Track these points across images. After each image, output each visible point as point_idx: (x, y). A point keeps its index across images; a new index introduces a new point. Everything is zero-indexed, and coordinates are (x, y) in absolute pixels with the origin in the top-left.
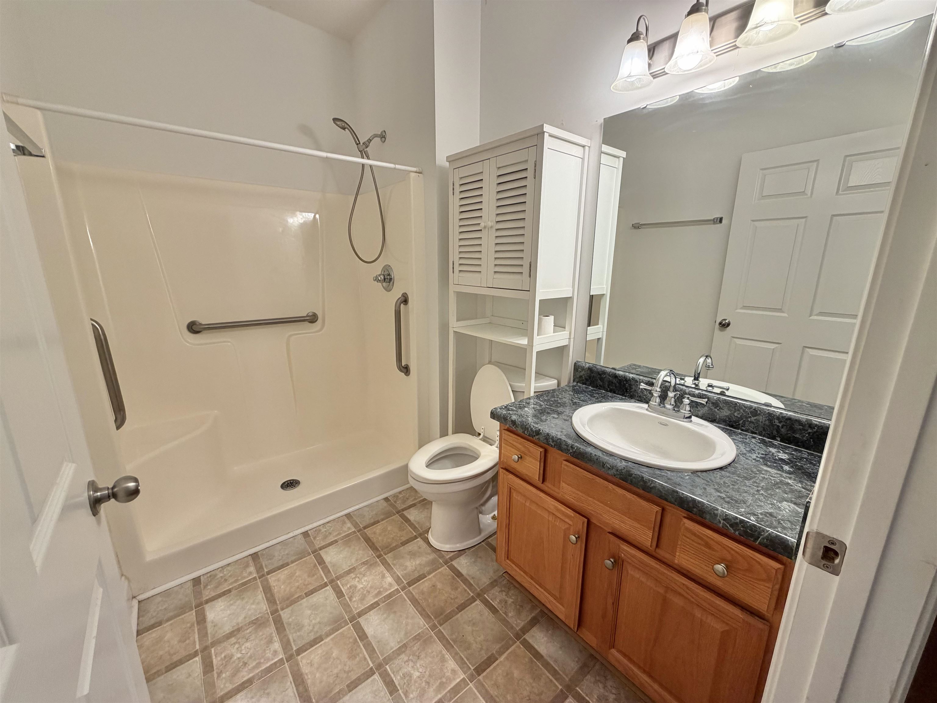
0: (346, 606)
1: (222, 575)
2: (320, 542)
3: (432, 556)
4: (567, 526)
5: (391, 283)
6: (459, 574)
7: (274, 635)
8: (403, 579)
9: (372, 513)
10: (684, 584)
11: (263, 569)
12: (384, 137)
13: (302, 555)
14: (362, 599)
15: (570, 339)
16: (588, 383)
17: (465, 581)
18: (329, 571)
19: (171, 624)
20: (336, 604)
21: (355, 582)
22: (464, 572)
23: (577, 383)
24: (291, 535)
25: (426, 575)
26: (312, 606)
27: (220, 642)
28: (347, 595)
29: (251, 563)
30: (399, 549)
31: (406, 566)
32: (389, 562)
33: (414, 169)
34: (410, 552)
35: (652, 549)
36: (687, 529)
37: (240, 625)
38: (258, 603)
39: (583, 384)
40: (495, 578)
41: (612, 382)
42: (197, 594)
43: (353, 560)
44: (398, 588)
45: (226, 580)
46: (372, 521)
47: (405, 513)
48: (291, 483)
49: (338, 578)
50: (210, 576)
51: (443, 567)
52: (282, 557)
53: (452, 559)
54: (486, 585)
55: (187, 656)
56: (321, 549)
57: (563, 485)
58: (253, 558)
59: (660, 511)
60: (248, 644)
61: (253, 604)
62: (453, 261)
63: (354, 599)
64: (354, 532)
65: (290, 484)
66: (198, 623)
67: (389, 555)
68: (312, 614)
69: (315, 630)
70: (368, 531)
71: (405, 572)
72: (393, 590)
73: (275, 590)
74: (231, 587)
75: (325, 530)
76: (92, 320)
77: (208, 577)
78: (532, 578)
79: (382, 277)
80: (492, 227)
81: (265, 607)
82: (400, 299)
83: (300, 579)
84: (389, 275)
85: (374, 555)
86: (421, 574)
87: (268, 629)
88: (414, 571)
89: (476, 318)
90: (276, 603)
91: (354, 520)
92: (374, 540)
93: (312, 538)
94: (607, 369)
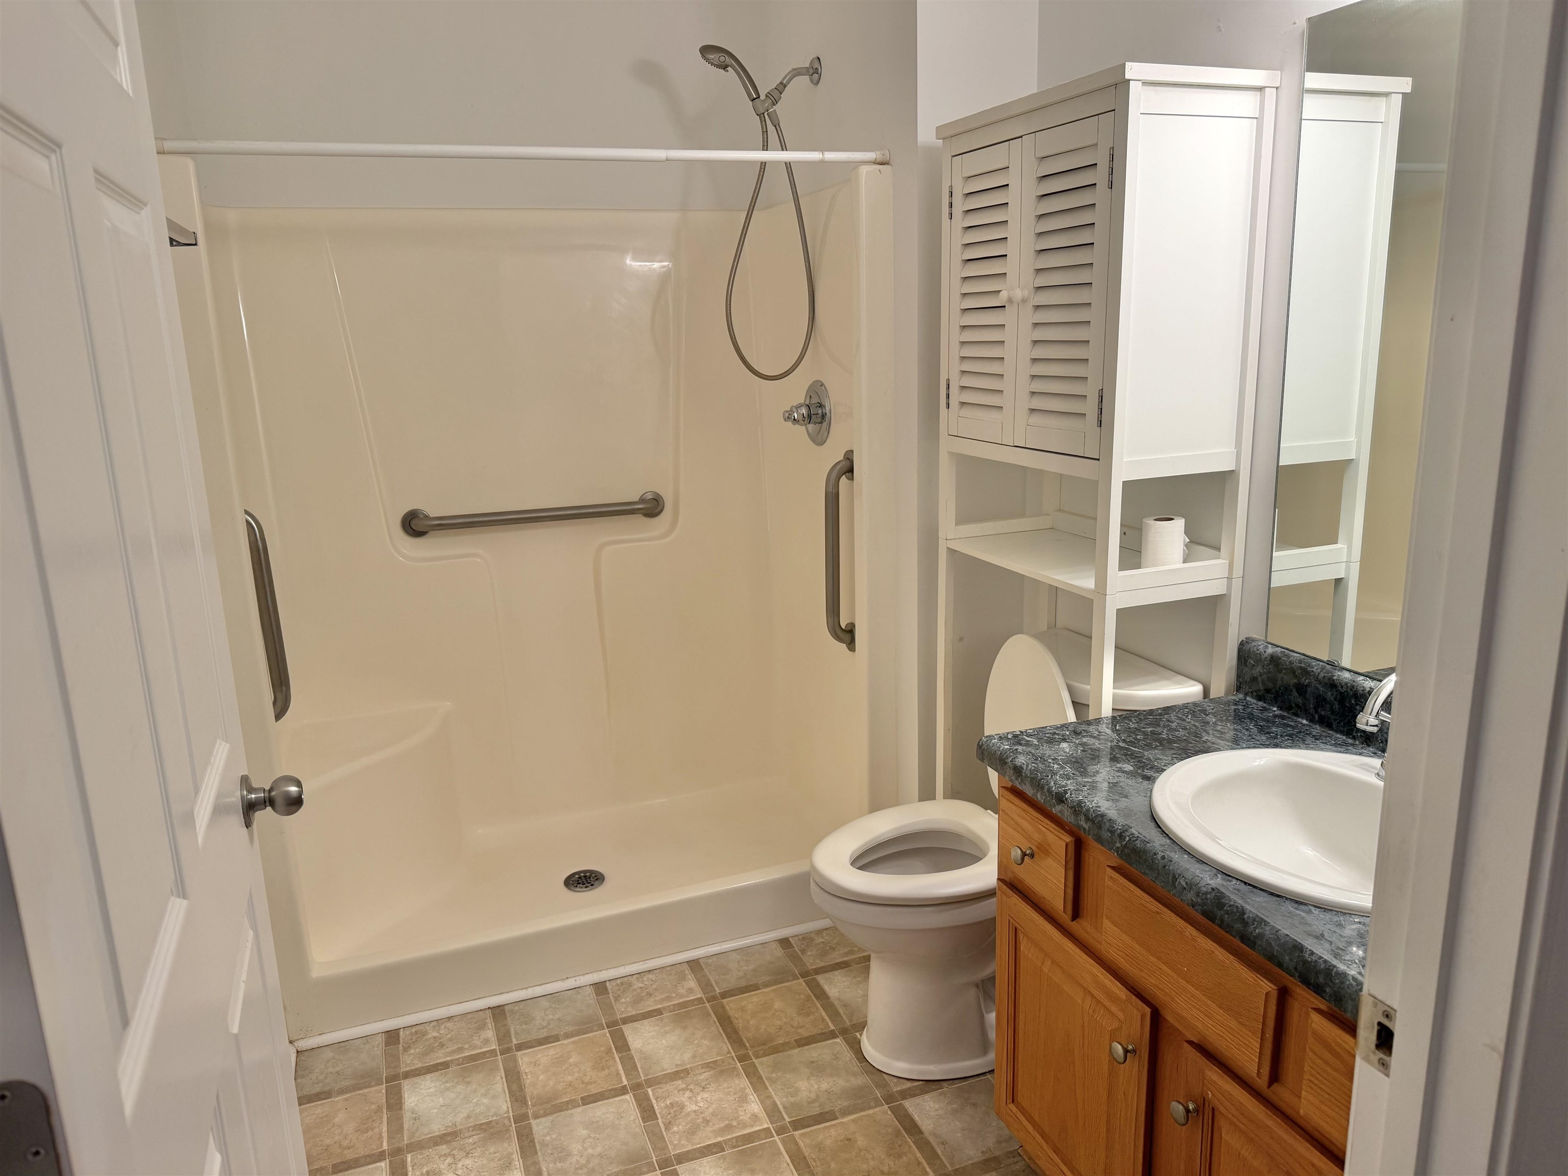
0: (656, 1138)
1: (435, 1034)
2: (626, 1008)
3: (861, 1080)
4: (1116, 1025)
5: (825, 424)
6: (911, 1127)
7: (515, 1156)
8: (784, 1113)
9: (745, 968)
10: (1313, 1165)
11: (510, 1037)
12: (816, 71)
13: (585, 1026)
14: (692, 1131)
15: (1229, 578)
16: (1269, 696)
17: (923, 1144)
18: (635, 1067)
19: (346, 1100)
20: (638, 1130)
21: (684, 1098)
22: (926, 1125)
23: (1246, 694)
24: (571, 983)
25: (838, 1114)
26: (593, 1123)
27: (422, 1148)
28: (661, 1117)
29: (490, 1022)
30: (788, 1053)
31: (797, 1090)
32: (762, 1074)
33: (871, 156)
34: (812, 1062)
35: (1262, 1082)
36: (1318, 1037)
37: (459, 1127)
38: (494, 1097)
39: (1259, 698)
40: (997, 1153)
41: (1325, 700)
42: (392, 1058)
43: (687, 1056)
44: (768, 1128)
45: (442, 1045)
46: (743, 983)
47: (821, 979)
48: (585, 877)
49: (651, 1082)
50: (416, 1032)
51: (879, 1106)
52: (549, 1024)
53: (905, 1094)
54: (970, 1162)
55: (368, 1156)
56: (625, 1021)
57: (1106, 923)
58: (493, 1015)
59: (1274, 995)
60: (468, 1162)
61: (484, 1095)
62: (948, 380)
63: (675, 1129)
64: (700, 1000)
65: (583, 878)
66: (389, 1107)
67: (765, 1059)
68: (590, 1137)
69: (591, 1165)
70: (731, 1005)
71: (792, 1100)
72: (758, 1128)
73: (528, 1080)
74: (448, 1059)
75: (641, 985)
76: (247, 512)
77: (411, 1033)
78: (1056, 1150)
79: (804, 411)
80: (1024, 301)
81: (504, 1105)
82: (838, 467)
83: (576, 1070)
84: (821, 406)
85: (733, 1054)
86: (826, 1110)
87: (506, 1145)
88: (813, 1101)
89: (1022, 515)
90: (526, 1103)
91: (705, 976)
92: (739, 1024)
93: (612, 998)
94: (1314, 663)
